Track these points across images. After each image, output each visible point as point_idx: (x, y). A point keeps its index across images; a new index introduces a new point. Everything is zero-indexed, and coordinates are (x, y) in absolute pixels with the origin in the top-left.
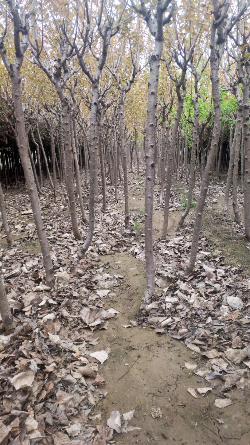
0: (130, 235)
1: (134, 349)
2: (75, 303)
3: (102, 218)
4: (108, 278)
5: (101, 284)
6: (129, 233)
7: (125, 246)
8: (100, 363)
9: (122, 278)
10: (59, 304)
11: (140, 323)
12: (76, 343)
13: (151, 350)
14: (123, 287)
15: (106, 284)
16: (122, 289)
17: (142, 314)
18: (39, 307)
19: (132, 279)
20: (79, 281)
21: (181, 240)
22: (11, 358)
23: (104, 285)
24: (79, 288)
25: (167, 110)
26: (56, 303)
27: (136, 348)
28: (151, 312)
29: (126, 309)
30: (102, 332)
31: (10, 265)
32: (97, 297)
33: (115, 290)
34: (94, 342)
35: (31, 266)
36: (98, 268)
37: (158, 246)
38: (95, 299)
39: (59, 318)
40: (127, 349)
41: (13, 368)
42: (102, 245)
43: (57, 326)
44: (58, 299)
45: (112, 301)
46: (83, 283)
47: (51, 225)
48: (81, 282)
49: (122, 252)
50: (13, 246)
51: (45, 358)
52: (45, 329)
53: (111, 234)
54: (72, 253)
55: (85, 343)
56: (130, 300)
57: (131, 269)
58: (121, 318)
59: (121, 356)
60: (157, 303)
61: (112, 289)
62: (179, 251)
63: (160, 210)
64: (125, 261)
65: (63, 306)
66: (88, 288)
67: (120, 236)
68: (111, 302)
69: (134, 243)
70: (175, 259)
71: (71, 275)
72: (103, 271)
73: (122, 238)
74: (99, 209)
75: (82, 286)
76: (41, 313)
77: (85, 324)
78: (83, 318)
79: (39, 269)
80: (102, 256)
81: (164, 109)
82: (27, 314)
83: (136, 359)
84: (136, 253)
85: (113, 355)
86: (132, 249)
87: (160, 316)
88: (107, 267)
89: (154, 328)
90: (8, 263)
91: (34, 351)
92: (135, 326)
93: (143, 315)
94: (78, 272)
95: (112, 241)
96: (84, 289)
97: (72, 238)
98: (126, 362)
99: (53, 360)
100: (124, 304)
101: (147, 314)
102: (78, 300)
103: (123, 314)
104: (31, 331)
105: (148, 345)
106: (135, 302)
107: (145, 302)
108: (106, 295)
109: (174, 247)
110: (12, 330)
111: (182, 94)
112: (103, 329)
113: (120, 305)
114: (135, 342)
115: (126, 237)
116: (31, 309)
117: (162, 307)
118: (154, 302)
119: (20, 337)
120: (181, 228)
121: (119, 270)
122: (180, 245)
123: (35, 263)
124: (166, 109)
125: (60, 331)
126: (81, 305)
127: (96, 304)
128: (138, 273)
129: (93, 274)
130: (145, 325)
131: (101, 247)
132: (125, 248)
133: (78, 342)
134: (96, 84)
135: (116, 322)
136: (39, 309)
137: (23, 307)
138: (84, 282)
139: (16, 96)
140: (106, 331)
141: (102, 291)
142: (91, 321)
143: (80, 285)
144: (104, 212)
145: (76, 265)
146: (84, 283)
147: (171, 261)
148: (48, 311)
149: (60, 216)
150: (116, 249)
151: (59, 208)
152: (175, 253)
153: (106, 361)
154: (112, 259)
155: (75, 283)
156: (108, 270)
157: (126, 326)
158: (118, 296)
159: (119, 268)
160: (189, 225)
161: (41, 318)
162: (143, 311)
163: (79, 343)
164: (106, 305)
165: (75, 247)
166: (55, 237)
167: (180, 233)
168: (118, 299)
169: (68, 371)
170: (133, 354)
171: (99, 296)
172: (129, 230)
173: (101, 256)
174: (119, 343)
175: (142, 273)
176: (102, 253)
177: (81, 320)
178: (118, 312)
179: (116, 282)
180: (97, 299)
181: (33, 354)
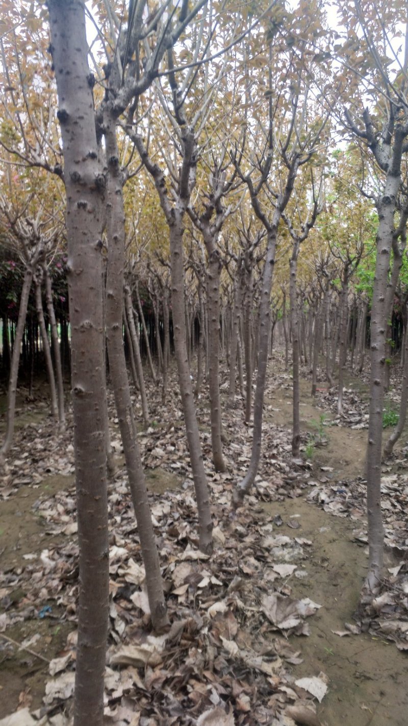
0: (303, 468)
1: (369, 678)
2: (248, 585)
3: (246, 434)
4: (286, 544)
5: (278, 552)
6: (301, 463)
7: (298, 487)
8: (316, 700)
9: (309, 546)
10: (226, 585)
11: (364, 628)
12: (266, 658)
13: (399, 683)
14: (316, 561)
15: (286, 554)
16: (315, 565)
17: (365, 614)
18: (199, 588)
19: (327, 547)
20: (240, 546)
21: (395, 482)
22: (176, 680)
23: (283, 556)
24: (243, 558)
25: (351, 268)
26: (221, 584)
27: (371, 676)
28: (383, 610)
29: (331, 600)
30: (301, 640)
31: (124, 510)
32: (276, 576)
33: (303, 566)
34: (294, 659)
35: (160, 514)
36: (264, 525)
37: (359, 490)
38: (273, 580)
39: (233, 611)
40: (357, 678)
41: (186, 698)
42: (261, 484)
43: (233, 626)
44: (222, 576)
45: (303, 585)
46: (249, 550)
47: (173, 445)
48: (245, 548)
49: (295, 497)
50: (118, 478)
51: (229, 683)
52: (214, 628)
53: (271, 464)
54: (217, 495)
55: (280, 661)
56: (335, 585)
57: (322, 530)
58: (327, 618)
59: (350, 691)
60: (391, 594)
61: (297, 561)
62: (398, 501)
63: (340, 425)
64: (305, 514)
65: (233, 590)
66: (258, 559)
67: (287, 469)
68: (303, 587)
69: (313, 483)
70: (395, 517)
71: (226, 534)
72: (274, 530)
73: (290, 472)
74: (238, 419)
75: (249, 555)
76: (204, 599)
77: (271, 623)
78: (267, 613)
79: (175, 520)
80: (265, 504)
81: (347, 265)
82: (181, 600)
83: (378, 697)
84: (323, 502)
85: (335, 687)
86: (313, 494)
87: (401, 620)
88: (279, 523)
89: (392, 642)
90: (120, 507)
91: (208, 669)
92: (356, 634)
93: (368, 616)
94: (236, 530)
95: (277, 477)
96: (252, 560)
97: (209, 468)
98: (361, 703)
99: (242, 689)
100: (325, 592)
101: (376, 613)
102: (252, 580)
103: (327, 609)
104: (198, 632)
105: (391, 672)
106: (344, 589)
107: (369, 592)
108: (291, 573)
109: (388, 494)
110: (167, 629)
111: (400, 248)
112: (303, 636)
113: (320, 593)
114: (367, 665)
115: (296, 471)
116: (187, 591)
117: (402, 604)
118: (386, 594)
119: (183, 642)
120: (388, 460)
121: (301, 530)
122: (396, 490)
123: (167, 510)
124: (349, 267)
125: (237, 635)
126: (257, 589)
127: (279, 589)
128: (334, 536)
129: (261, 535)
130: (375, 634)
131: (261, 487)
132: (299, 491)
133: (270, 656)
134: (274, 233)
135: (320, 624)
136: (200, 592)
137: (173, 587)
138: (251, 548)
139: (176, 254)
140: (307, 639)
141: (282, 566)
142: (280, 620)
143: (245, 552)
144: (247, 425)
145: (231, 517)
146: (252, 551)
147: (389, 520)
148: (214, 597)
149: (181, 429)
150: (286, 492)
151: (174, 416)
152: (393, 505)
153: (325, 697)
154: (282, 510)
155: (236, 549)
156: (280, 528)
157: (341, 634)
158: (311, 576)
159: (300, 526)
160: (402, 455)
161: (206, 609)
162: (367, 608)
163: (271, 658)
164: (294, 591)
165: (219, 484)
166: (183, 465)
167: (389, 469)
168: (312, 581)
169: (272, 712)
170: (370, 687)
171: (279, 574)
172: (300, 460)
173: (262, 503)
174: (339, 664)
175: (343, 539)
176: (264, 498)
177: (263, 615)
178: (319, 606)
179: (302, 551)
180: (276, 579)
181: (208, 674)
